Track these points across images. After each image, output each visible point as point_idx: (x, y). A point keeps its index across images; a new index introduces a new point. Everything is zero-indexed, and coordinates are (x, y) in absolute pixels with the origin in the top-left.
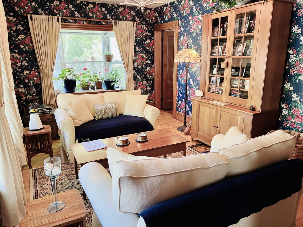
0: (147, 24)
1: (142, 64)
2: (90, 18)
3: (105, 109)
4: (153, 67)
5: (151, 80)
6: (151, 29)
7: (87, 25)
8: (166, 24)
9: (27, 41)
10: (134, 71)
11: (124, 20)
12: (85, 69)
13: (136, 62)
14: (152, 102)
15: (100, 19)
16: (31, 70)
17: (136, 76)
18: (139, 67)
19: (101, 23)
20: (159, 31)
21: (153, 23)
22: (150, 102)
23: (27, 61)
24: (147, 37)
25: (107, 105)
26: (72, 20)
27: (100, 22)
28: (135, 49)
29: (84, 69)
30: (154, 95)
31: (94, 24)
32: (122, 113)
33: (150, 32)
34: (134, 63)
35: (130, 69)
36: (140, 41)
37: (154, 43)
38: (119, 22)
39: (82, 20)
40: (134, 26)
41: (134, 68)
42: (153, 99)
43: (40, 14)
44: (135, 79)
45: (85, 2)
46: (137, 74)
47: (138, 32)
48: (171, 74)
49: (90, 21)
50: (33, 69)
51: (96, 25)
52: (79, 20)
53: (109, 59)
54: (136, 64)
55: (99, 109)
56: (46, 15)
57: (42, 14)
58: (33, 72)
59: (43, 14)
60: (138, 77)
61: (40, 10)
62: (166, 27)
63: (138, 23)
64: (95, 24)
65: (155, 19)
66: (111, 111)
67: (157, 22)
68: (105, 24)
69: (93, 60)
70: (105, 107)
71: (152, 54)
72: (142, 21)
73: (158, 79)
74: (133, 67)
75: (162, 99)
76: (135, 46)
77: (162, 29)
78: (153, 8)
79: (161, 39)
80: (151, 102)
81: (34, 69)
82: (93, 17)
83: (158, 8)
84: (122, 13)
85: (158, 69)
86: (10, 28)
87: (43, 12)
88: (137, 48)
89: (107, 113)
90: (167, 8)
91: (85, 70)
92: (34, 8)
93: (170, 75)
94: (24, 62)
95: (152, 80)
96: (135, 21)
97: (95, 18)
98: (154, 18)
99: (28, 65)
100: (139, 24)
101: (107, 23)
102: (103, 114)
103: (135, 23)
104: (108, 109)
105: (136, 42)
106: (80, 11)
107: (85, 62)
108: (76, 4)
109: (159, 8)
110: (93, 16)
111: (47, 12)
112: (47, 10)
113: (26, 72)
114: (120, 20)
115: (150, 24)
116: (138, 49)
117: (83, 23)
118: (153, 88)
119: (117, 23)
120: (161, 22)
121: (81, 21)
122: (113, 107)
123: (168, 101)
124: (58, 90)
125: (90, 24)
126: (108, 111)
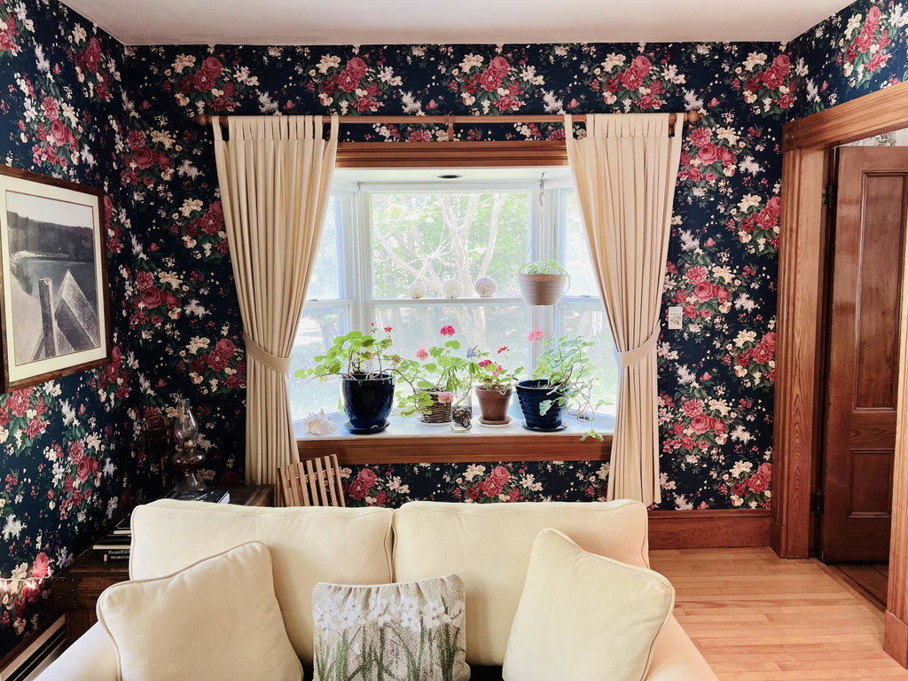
0: (745, 119)
1: (712, 312)
2: (467, 111)
3: (370, 631)
4: (771, 327)
5: (754, 393)
6: (770, 145)
7: (451, 145)
8: (854, 103)
9: (211, 222)
10: (666, 346)
11: (627, 108)
12: (448, 330)
13: (675, 305)
14: (758, 506)
15: (509, 114)
16: (214, 336)
17: (675, 371)
18: (694, 329)
19: (513, 130)
20: (811, 146)
21: (783, 115)
22: (745, 505)
23: (203, 301)
24: (740, 184)
25: (393, 608)
26: (388, 126)
27: (509, 128)
28: (675, 243)
29: (444, 331)
30: (771, 469)
31: (482, 140)
32: (496, 659)
33: (758, 158)
34: (664, 308)
35: (644, 336)
36: (702, 205)
37: (780, 210)
38: (594, 121)
39: (429, 128)
40: (672, 135)
41: (666, 335)
42: (768, 493)
43: (264, 114)
44: (667, 384)
45: (447, 46)
46: (681, 362)
47: (696, 162)
48: (878, 372)
49: (467, 127)
50: (225, 331)
51: (489, 143)
52: (417, 127)
53: (542, 289)
54: (675, 313)
55: (334, 626)
56: (286, 113)
57: (270, 113)
58: (222, 344)
59: (277, 112)
60: (685, 375)
61: (264, 98)
62: (852, 122)
63: (693, 117)
64: (485, 137)
65: (794, 92)
66: (409, 654)
67: (802, 106)
68: (532, 136)
69: (483, 292)
70: (373, 616)
71: (770, 264)
72: (719, 106)
73: (796, 391)
74: (658, 330)
75: (817, 502)
76: (674, 228)
77: (830, 136)
78: (784, 43)
79: (827, 187)
80: (753, 505)
81: (225, 333)
82: (481, 108)
83: (812, 32)
84: (615, 82)
85: (797, 340)
86: (154, 175)
87: (275, 105)
88: (686, 237)
89: (380, 664)
90: (863, 20)
91: (447, 336)
92: (245, 93)
93: (874, 375)
94: (194, 302)
95: (766, 397)
96: (682, 110)
97: (486, 110)
98: (784, 90)
99: (205, 316)
100: (705, 123)
101: (542, 130)
102: (353, 666)
103: (681, 117)
104: (389, 635)
105: (679, 207)
106: (423, 87)
107: (452, 301)
108: (409, 58)
109: (819, 34)
110: (478, 105)
111: (290, 104)
112: (290, 94)
113: (198, 344)
114: (608, 110)
115: (764, 121)
116: (689, 241)
117: (435, 137)
118: (765, 434)
119: (589, 125)
120: (825, 100)
121: (424, 129)
122: (428, 627)
123: (856, 515)
124: (316, 420)
125: (464, 138)
126: (388, 647)
